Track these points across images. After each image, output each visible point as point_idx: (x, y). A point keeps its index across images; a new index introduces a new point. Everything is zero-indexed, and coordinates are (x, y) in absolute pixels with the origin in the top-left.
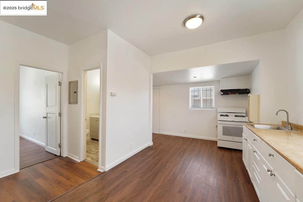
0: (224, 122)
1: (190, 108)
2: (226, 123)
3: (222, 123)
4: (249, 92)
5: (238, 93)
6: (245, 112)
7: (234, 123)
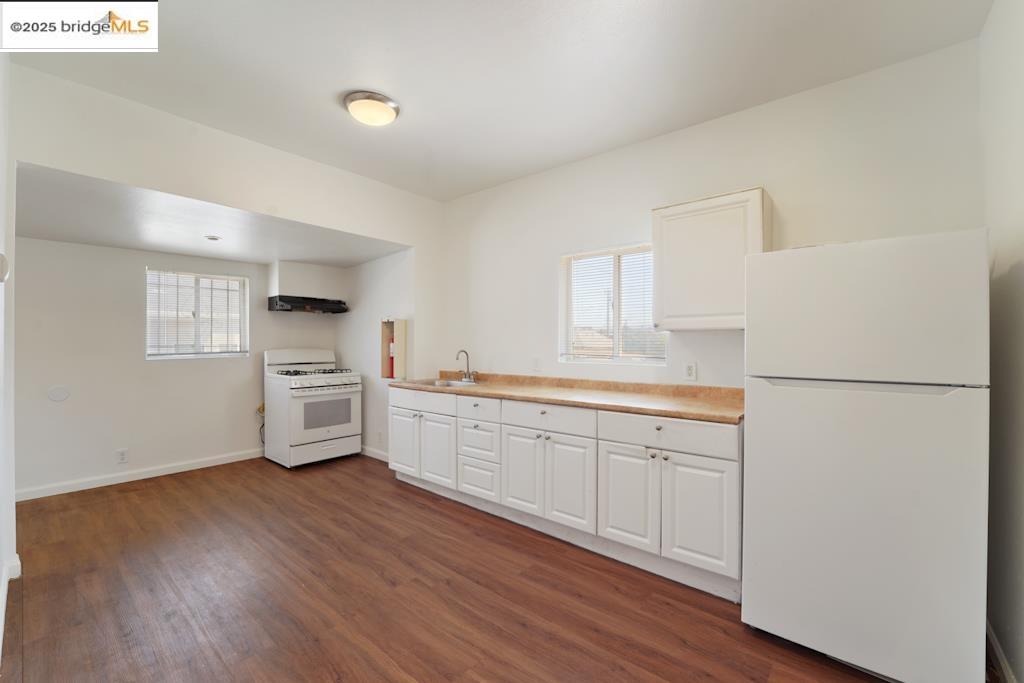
0: (307, 392)
1: (149, 355)
2: (313, 392)
3: (304, 394)
4: (345, 310)
5: (320, 309)
6: (334, 360)
7: (332, 391)
